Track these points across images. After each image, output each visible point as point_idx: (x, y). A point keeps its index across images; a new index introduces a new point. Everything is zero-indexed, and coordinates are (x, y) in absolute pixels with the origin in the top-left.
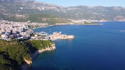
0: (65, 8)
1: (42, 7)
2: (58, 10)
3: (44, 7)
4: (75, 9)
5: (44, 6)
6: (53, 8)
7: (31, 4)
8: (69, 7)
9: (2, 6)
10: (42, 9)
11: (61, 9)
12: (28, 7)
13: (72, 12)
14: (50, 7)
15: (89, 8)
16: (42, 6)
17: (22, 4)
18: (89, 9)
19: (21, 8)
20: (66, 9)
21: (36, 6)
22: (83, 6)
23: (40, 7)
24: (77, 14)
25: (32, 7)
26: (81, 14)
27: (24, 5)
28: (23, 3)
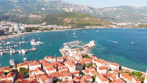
0: (100, 8)
1: (70, 8)
2: (91, 12)
3: (72, 8)
4: (115, 9)
5: (72, 6)
6: (84, 9)
7: (56, 4)
8: (106, 8)
9: (20, 7)
10: (69, 10)
11: (96, 10)
12: (52, 7)
13: (111, 14)
14: (79, 8)
15: (134, 8)
16: (69, 6)
17: (44, 4)
18: (135, 10)
19: (43, 9)
20: (102, 9)
21: (62, 7)
22: (126, 6)
23: (67, 8)
24: (119, 16)
25: (57, 7)
26: (124, 16)
27: (47, 6)
28: (47, 3)
